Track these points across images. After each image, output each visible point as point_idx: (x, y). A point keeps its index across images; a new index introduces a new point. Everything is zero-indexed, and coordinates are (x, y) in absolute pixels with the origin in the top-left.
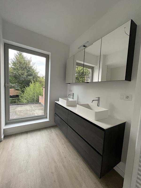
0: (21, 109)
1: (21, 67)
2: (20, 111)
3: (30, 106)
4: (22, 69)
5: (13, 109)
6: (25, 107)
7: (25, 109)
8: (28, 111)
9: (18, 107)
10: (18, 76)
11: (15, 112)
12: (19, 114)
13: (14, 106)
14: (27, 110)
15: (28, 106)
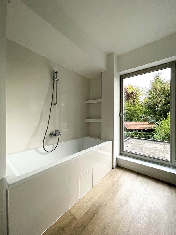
0: (149, 146)
1: (157, 94)
2: (147, 149)
3: (163, 145)
4: (158, 96)
5: (140, 144)
6: (156, 145)
7: (155, 147)
8: (158, 152)
9: (147, 143)
10: (154, 106)
11: (142, 148)
12: (144, 151)
13: (143, 141)
14: (157, 149)
15: (159, 145)
